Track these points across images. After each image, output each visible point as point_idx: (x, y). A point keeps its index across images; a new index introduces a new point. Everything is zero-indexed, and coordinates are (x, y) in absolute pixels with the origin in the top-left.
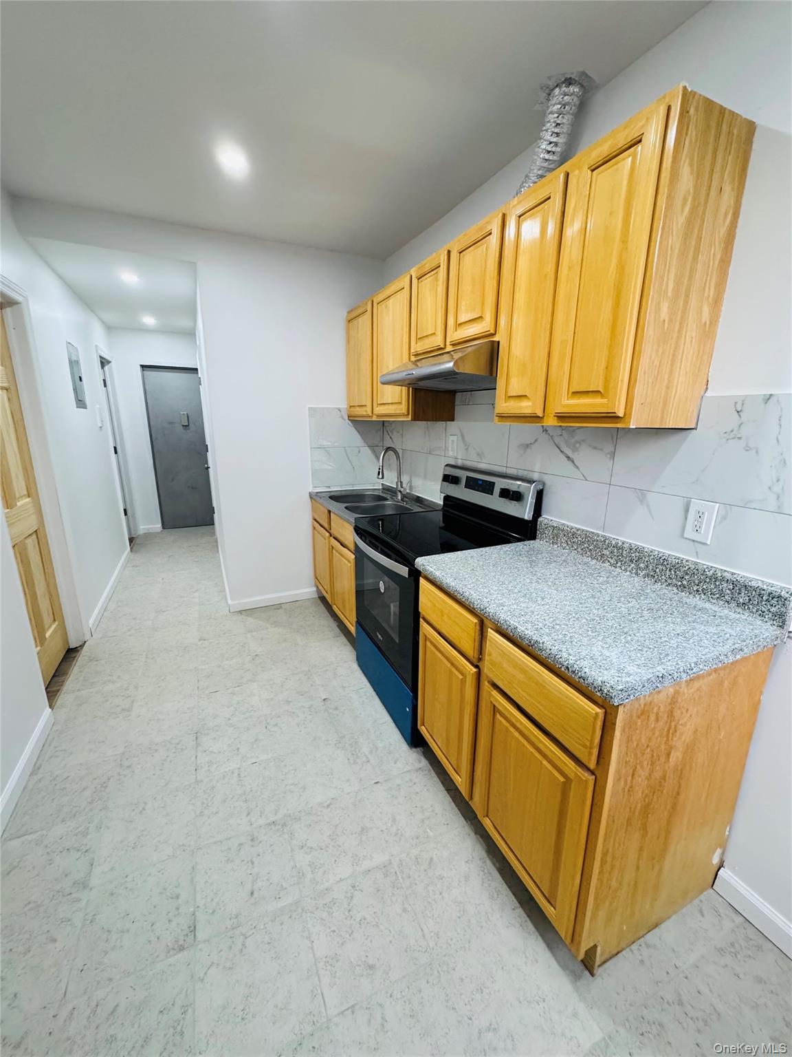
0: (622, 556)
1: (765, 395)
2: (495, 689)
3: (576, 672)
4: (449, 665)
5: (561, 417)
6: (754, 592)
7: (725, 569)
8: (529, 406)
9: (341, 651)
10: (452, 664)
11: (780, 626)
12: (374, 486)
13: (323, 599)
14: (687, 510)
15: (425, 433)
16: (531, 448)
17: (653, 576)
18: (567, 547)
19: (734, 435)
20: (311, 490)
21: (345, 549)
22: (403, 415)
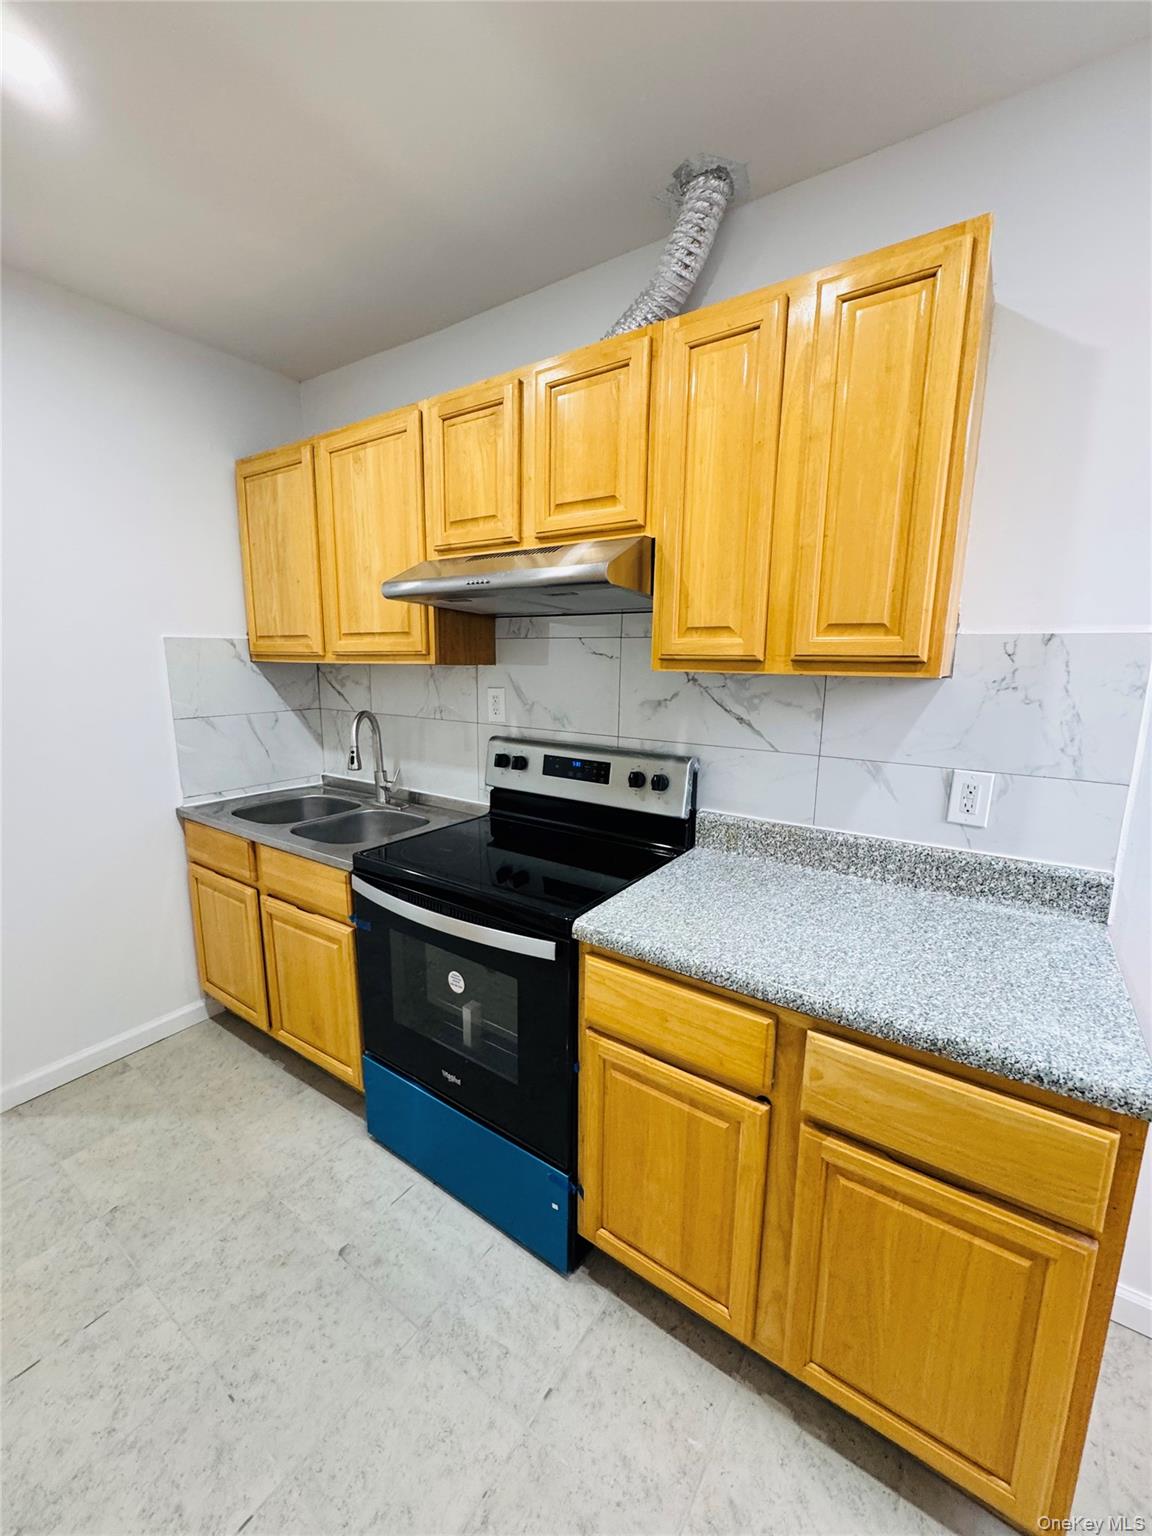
0: (857, 857)
1: (1044, 635)
2: (828, 1135)
3: (1062, 1081)
4: (686, 1108)
5: (801, 662)
6: (1064, 884)
7: (1018, 858)
8: (740, 644)
9: (319, 1123)
10: (693, 1103)
11: (1103, 922)
12: (308, 782)
13: (227, 1019)
14: (949, 786)
15: (427, 684)
16: (666, 707)
17: (912, 880)
18: (757, 853)
19: (1006, 684)
20: (180, 803)
21: (316, 916)
22: (417, 655)
